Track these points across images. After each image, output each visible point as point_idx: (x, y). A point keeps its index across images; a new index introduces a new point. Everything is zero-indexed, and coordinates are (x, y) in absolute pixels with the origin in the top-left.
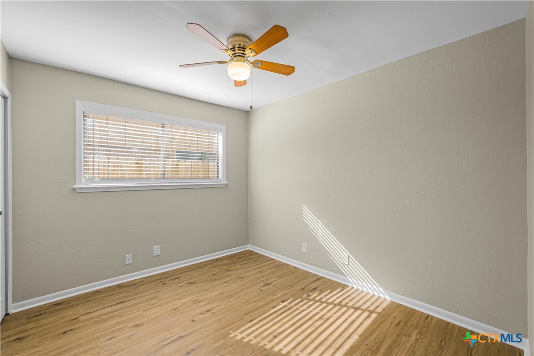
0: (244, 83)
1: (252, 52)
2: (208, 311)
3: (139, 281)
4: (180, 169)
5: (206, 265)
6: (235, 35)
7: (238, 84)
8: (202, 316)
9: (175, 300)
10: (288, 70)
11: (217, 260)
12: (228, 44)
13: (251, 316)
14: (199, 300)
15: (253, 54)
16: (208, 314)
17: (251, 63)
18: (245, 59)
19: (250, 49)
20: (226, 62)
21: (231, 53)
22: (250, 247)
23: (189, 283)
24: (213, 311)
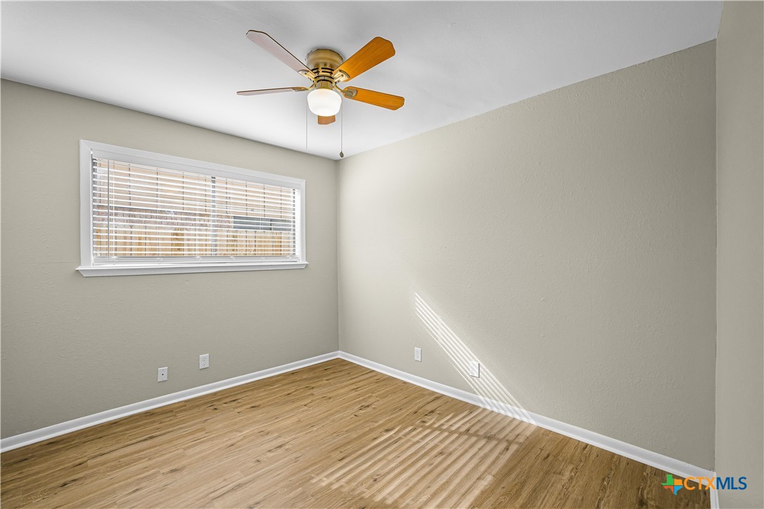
0: (331, 120)
1: (342, 76)
2: (280, 446)
3: (177, 405)
4: (238, 243)
5: (277, 381)
6: (319, 50)
7: (323, 120)
8: (270, 455)
9: (231, 431)
10: (394, 102)
11: (293, 373)
12: (309, 63)
13: (341, 452)
14: (266, 431)
15: (345, 78)
16: (280, 451)
17: (342, 91)
18: (334, 84)
19: (340, 71)
20: (306, 89)
21: (312, 75)
22: (340, 355)
23: (253, 407)
24: (287, 447)
